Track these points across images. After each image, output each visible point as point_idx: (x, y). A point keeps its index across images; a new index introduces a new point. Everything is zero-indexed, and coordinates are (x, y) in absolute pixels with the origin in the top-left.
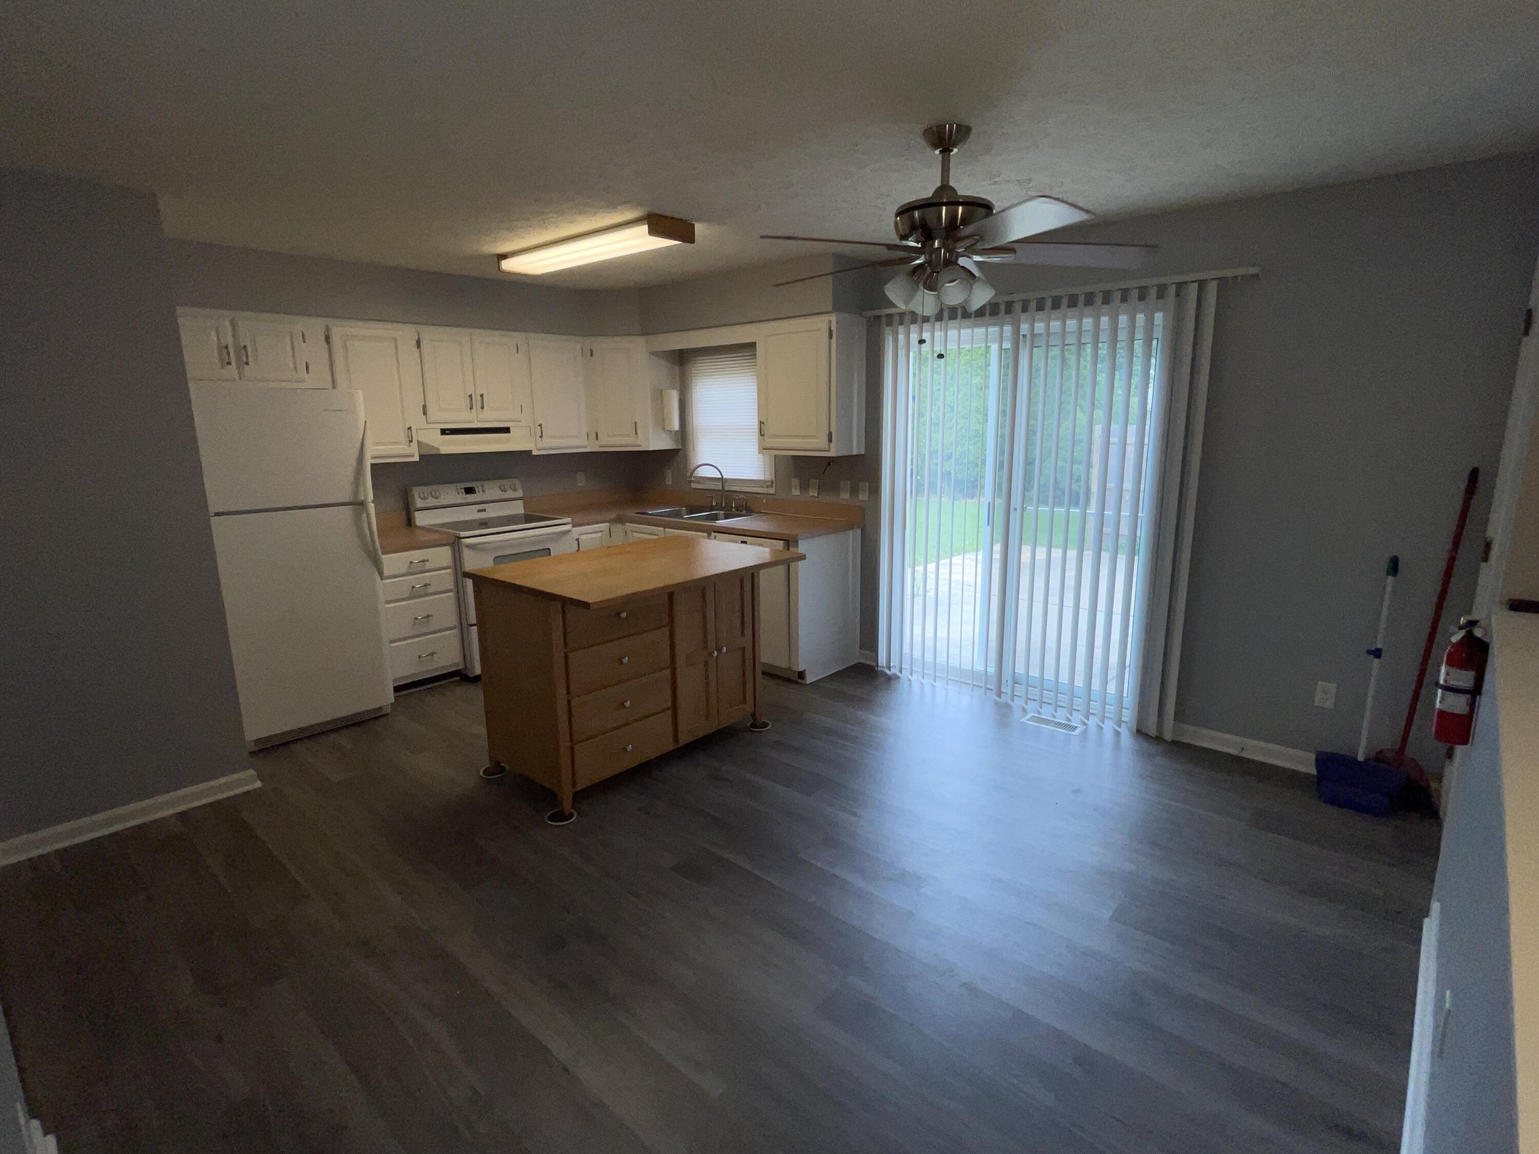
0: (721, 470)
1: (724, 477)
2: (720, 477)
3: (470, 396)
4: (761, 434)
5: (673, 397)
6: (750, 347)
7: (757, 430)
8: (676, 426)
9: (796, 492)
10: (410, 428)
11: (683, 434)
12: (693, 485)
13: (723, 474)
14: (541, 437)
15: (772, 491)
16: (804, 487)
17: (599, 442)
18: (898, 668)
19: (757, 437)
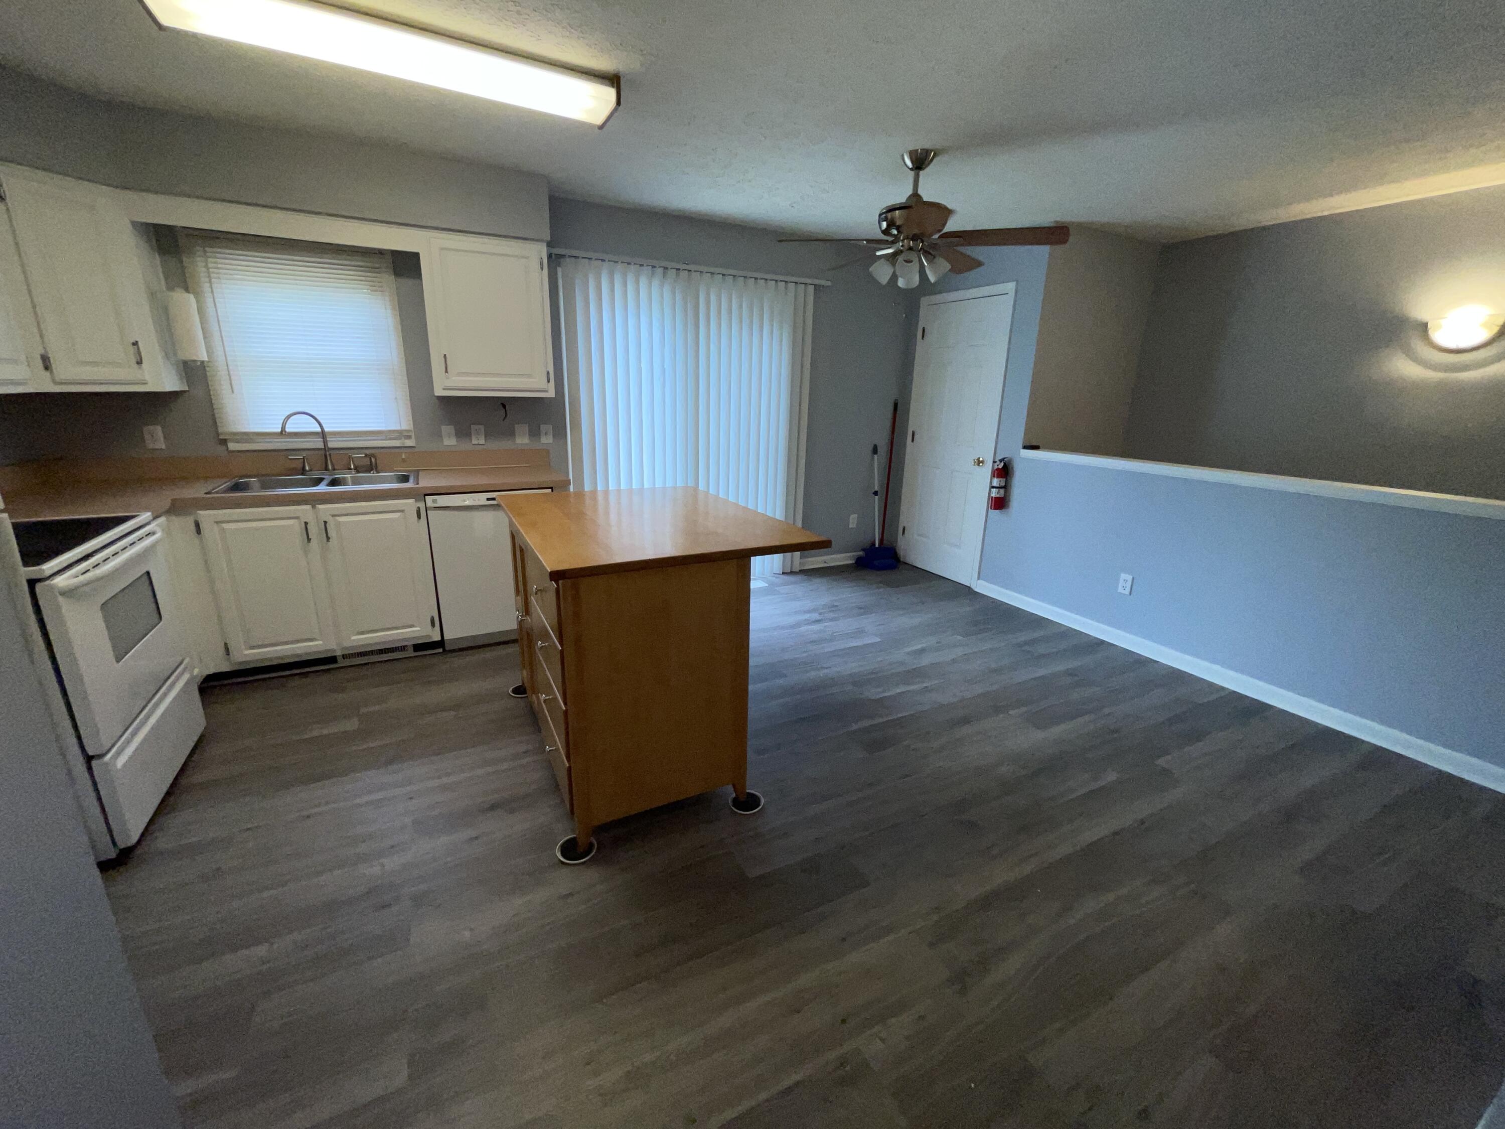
0: (321, 421)
1: (326, 430)
2: (319, 430)
9: (450, 441)
12: (232, 446)
13: (324, 426)
15: (409, 443)
16: (463, 433)
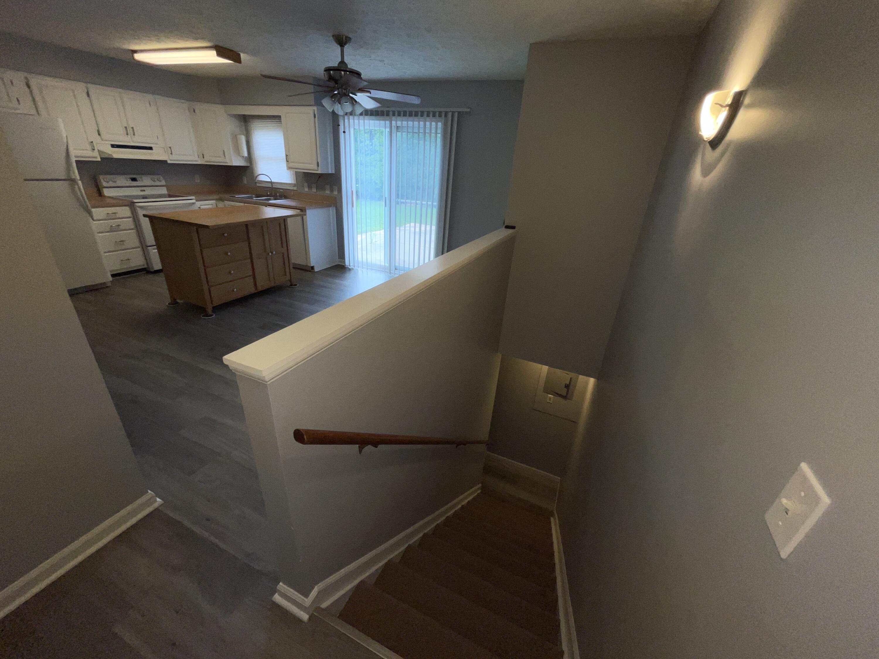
1: (272, 181)
2: (270, 181)
3: (126, 127)
4: (287, 161)
5: (243, 139)
6: (277, 118)
7: (285, 159)
8: (246, 154)
9: (306, 189)
10: (92, 142)
11: (250, 158)
12: (258, 185)
14: (171, 154)
15: (295, 188)
16: (310, 187)
17: (206, 159)
18: (353, 266)
19: (285, 162)
